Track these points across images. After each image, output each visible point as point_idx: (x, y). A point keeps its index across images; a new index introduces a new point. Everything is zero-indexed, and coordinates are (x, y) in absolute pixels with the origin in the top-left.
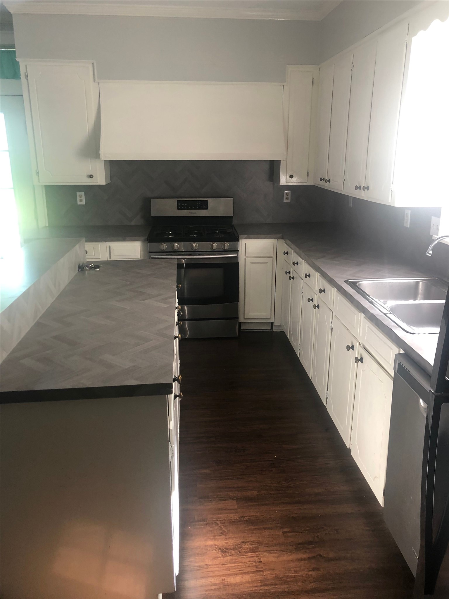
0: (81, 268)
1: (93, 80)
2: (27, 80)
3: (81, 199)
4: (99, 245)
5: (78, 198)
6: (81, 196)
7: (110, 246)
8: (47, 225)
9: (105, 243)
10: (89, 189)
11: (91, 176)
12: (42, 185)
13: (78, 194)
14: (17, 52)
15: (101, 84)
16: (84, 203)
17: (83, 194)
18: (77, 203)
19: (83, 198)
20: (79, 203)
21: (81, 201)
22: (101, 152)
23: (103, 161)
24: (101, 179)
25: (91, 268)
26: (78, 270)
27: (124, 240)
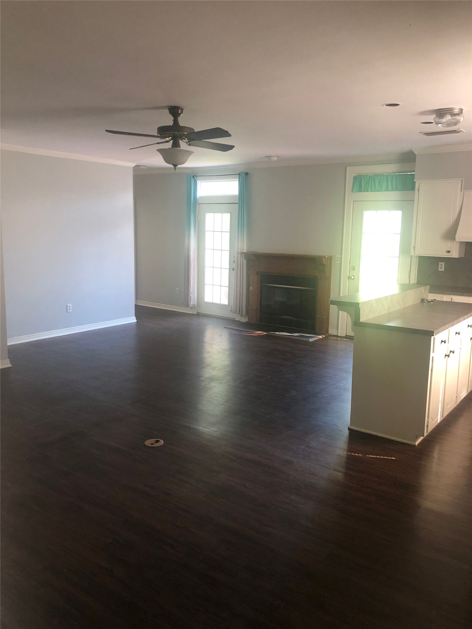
0: (423, 300)
1: (460, 190)
2: (419, 192)
3: (442, 267)
4: (445, 297)
5: (440, 266)
6: (442, 265)
7: (452, 298)
8: (416, 282)
9: (449, 296)
10: (447, 260)
11: (449, 252)
12: (417, 256)
13: (440, 263)
14: (415, 175)
15: (465, 193)
16: (443, 270)
17: (443, 263)
18: (438, 269)
19: (443, 267)
20: (440, 270)
21: (441, 268)
22: (457, 236)
23: (458, 242)
24: (455, 254)
25: (429, 302)
26: (421, 302)
27: (462, 295)
